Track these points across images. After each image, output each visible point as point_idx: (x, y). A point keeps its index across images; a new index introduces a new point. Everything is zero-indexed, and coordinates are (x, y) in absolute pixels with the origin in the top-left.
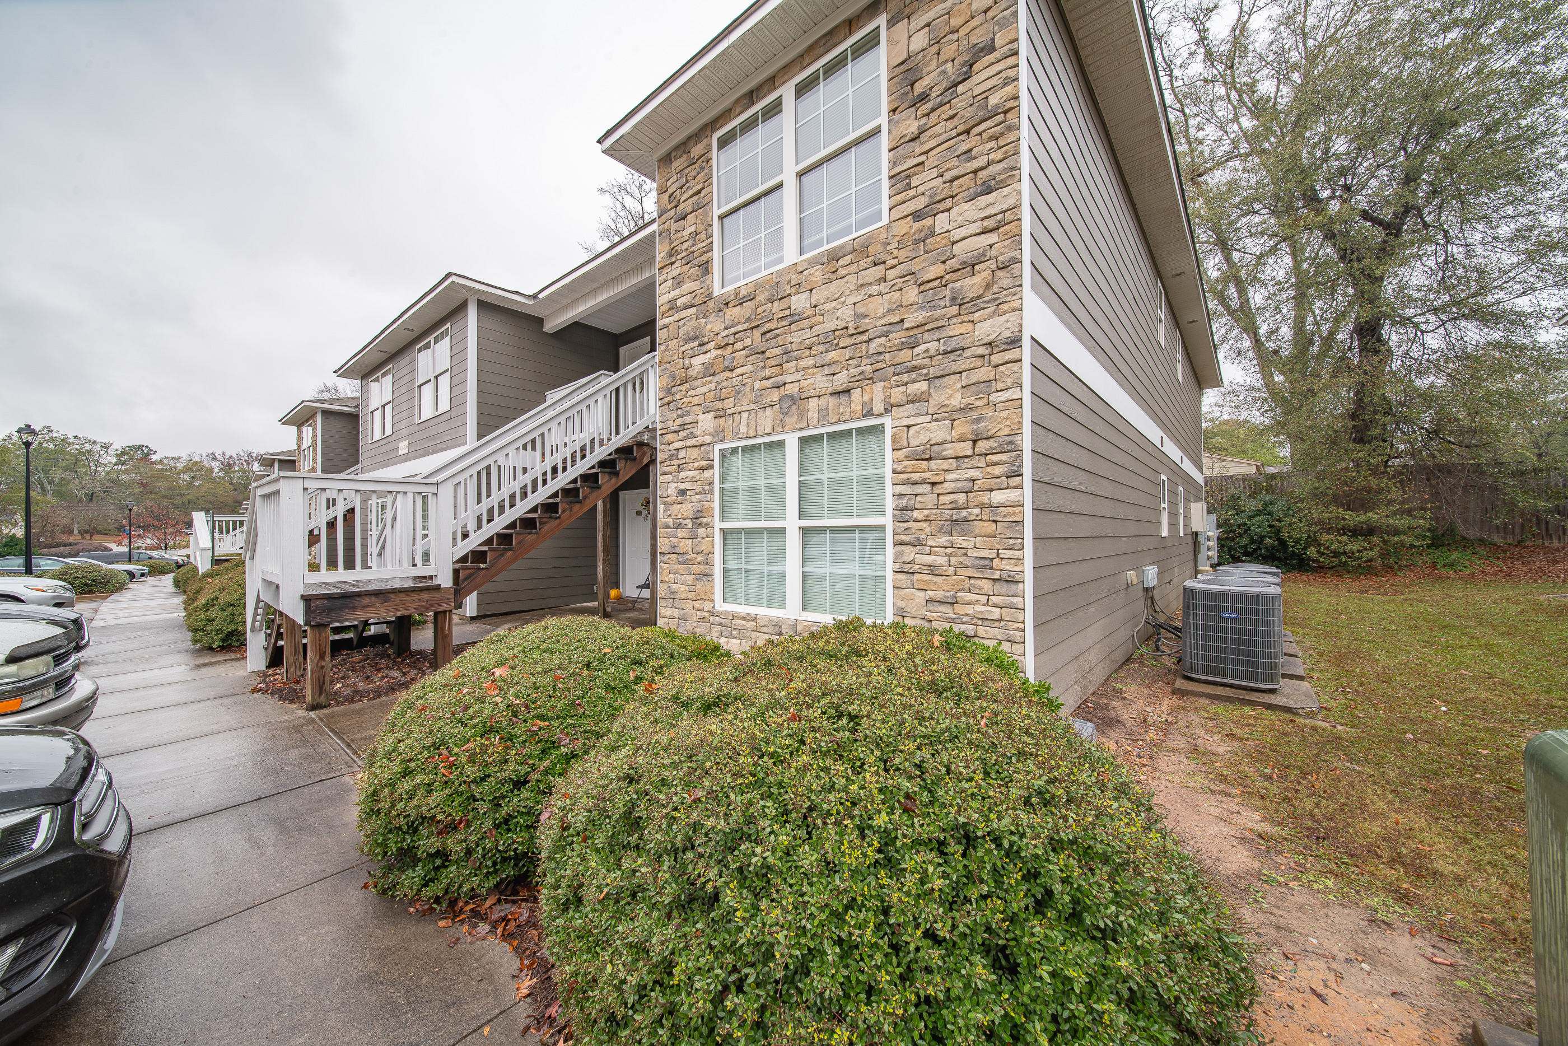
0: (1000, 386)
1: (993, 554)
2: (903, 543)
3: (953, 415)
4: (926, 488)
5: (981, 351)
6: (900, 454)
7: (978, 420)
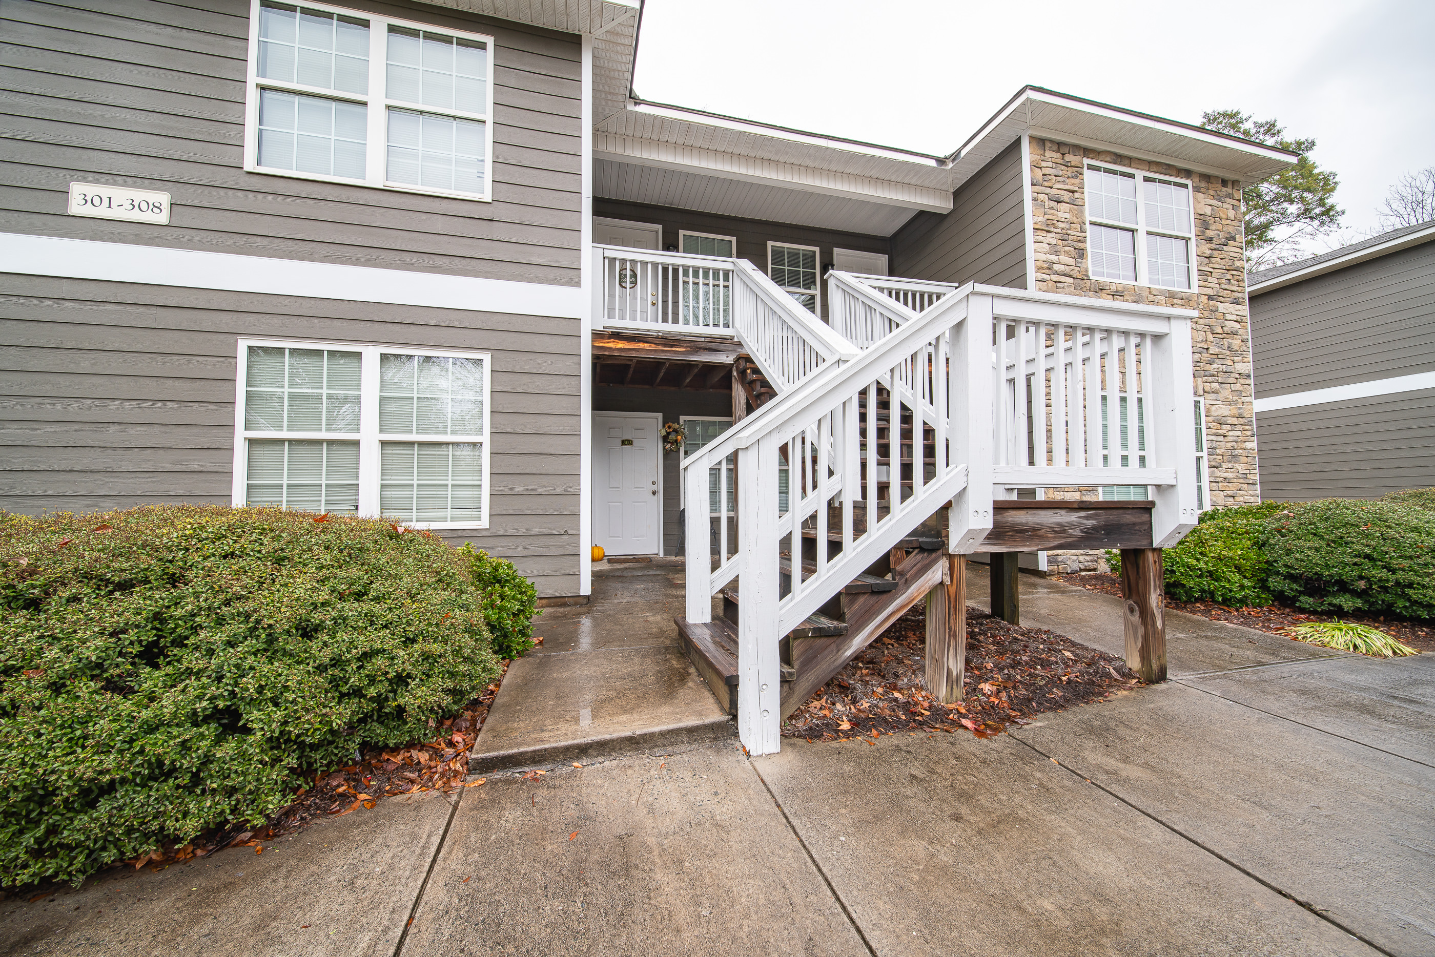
0: (1244, 394)
1: (1247, 472)
2: (1213, 467)
3: (1231, 403)
4: (1221, 438)
5: (1237, 376)
6: (1210, 419)
7: (1240, 408)
